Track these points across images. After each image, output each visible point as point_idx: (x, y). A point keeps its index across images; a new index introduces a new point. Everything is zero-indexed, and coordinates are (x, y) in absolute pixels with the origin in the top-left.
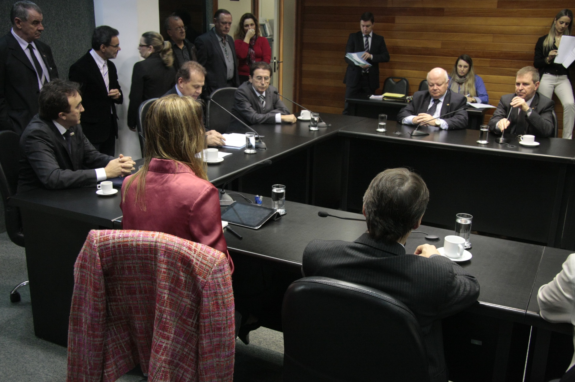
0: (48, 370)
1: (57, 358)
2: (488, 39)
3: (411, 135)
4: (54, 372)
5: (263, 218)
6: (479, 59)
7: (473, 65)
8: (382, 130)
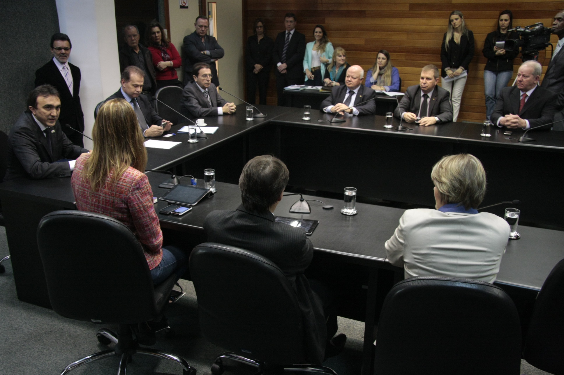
0: (30, 325)
1: (37, 316)
2: (403, 37)
3: (331, 122)
4: (34, 327)
5: (199, 196)
6: (396, 53)
7: (391, 58)
8: (307, 119)
